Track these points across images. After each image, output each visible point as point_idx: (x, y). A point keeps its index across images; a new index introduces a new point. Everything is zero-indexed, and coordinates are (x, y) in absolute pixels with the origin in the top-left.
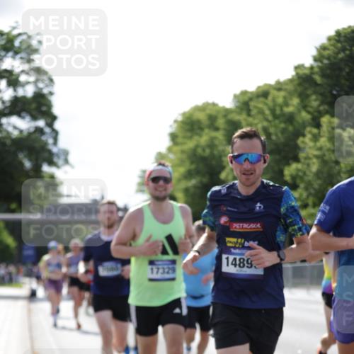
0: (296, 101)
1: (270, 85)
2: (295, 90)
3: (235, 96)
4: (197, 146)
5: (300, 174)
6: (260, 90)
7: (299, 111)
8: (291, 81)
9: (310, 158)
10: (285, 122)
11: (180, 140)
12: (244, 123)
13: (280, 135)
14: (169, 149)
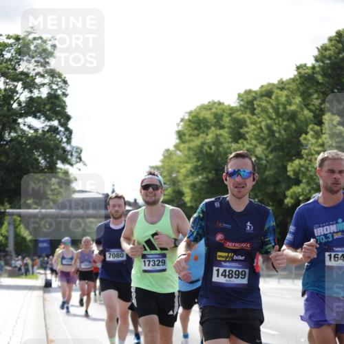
0: (298, 100)
1: (274, 85)
2: (298, 89)
3: (239, 96)
4: (203, 144)
5: (303, 169)
6: (264, 89)
7: (302, 109)
8: (293, 80)
9: (312, 155)
10: (288, 120)
11: (187, 137)
12: (248, 121)
13: (283, 132)
14: (177, 147)
